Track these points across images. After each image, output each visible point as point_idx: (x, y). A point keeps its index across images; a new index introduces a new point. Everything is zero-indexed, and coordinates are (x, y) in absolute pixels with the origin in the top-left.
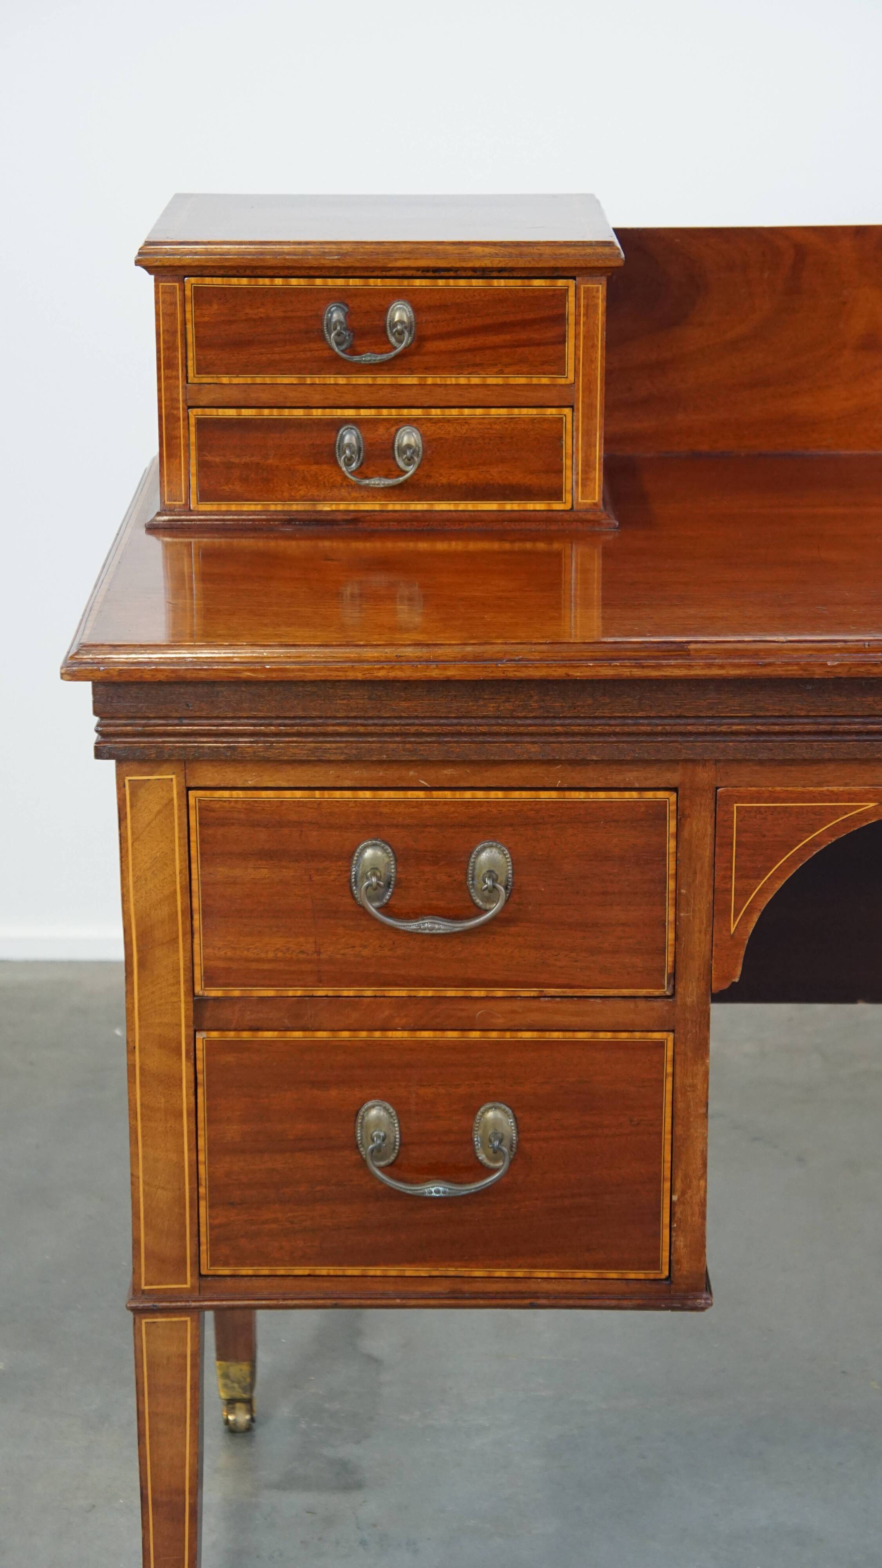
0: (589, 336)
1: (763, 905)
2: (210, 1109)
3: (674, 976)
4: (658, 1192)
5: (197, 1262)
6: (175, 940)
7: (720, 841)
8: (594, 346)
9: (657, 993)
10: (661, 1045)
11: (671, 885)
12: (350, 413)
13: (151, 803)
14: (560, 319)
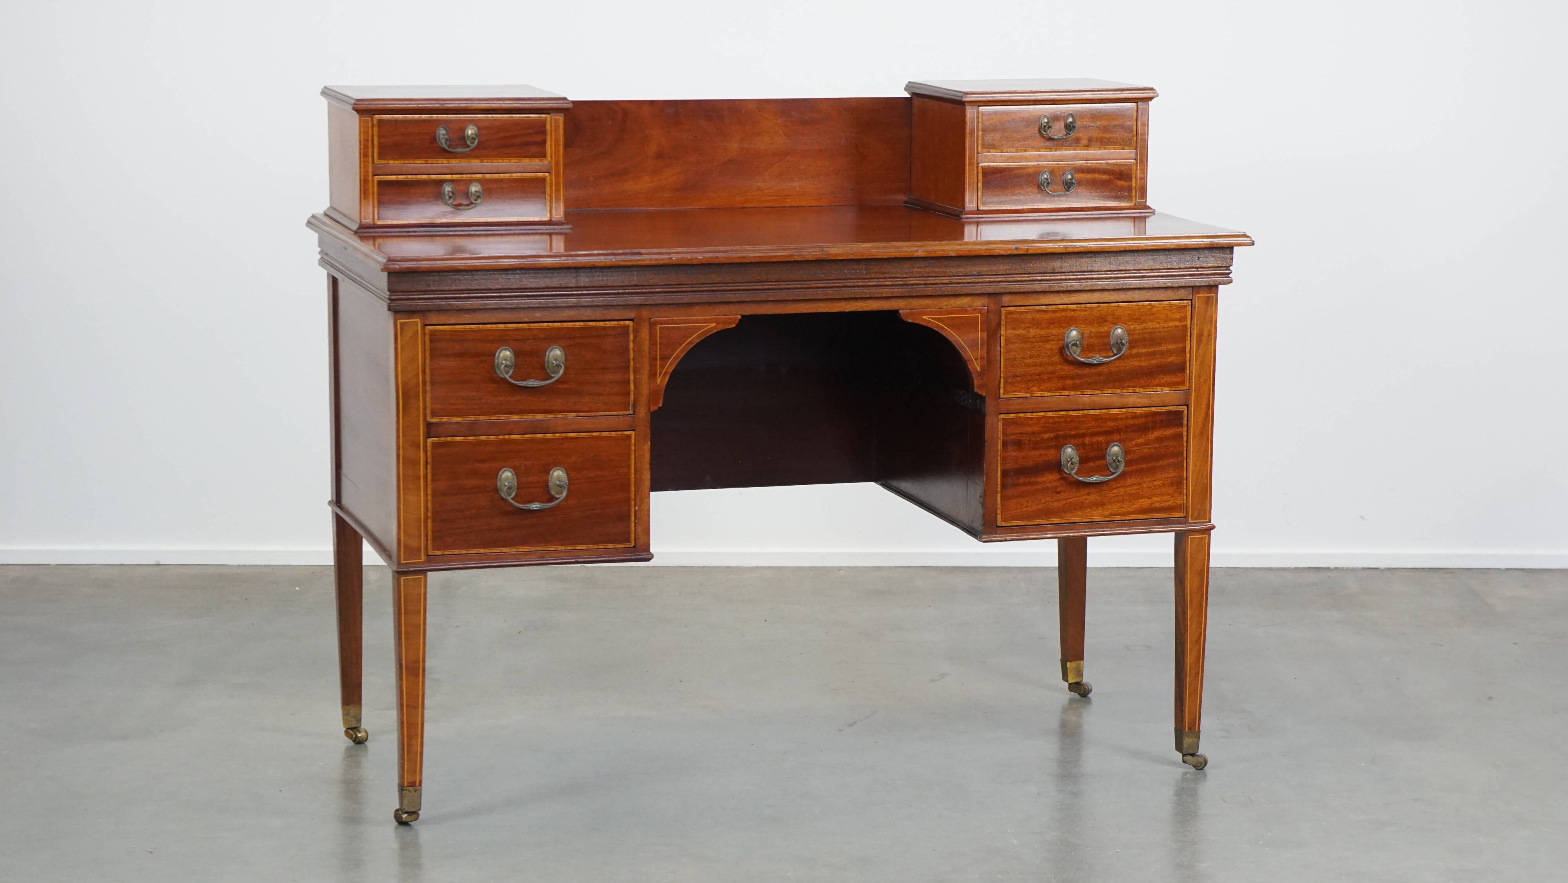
0: (557, 141)
1: (671, 370)
2: (433, 475)
3: (634, 406)
4: (629, 505)
5: (426, 549)
6: (418, 396)
7: (653, 343)
8: (559, 145)
9: (627, 413)
10: (629, 437)
11: (632, 363)
12: (448, 177)
13: (409, 332)
14: (544, 132)
